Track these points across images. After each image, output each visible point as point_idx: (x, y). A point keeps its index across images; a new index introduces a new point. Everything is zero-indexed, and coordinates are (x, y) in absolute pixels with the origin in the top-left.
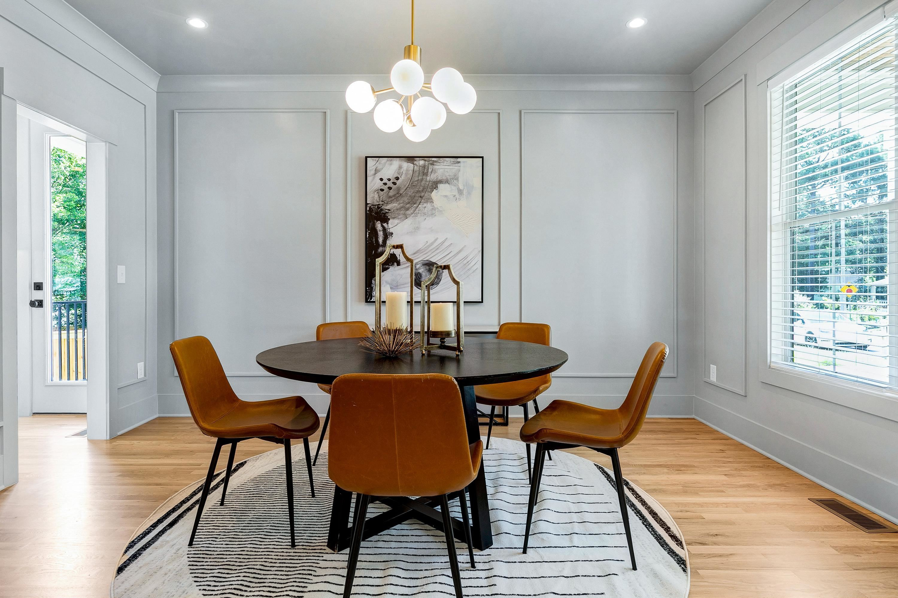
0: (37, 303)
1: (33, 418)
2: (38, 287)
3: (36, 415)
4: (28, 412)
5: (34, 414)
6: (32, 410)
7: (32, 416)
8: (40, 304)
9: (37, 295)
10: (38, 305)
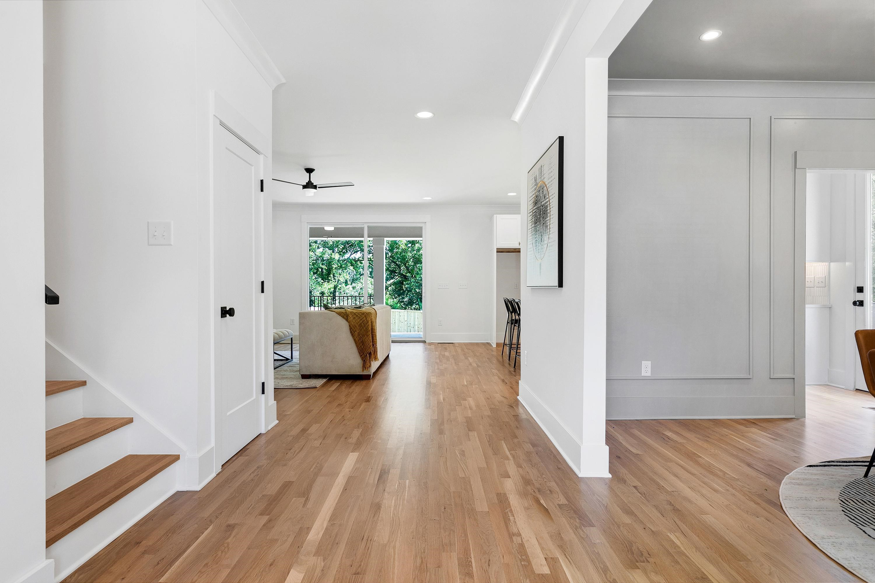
0: (858, 303)
1: (856, 392)
2: (860, 290)
3: (858, 391)
4: (852, 388)
5: (856, 389)
6: (855, 386)
7: (855, 391)
8: (861, 303)
9: (859, 297)
10: (859, 304)
